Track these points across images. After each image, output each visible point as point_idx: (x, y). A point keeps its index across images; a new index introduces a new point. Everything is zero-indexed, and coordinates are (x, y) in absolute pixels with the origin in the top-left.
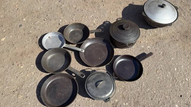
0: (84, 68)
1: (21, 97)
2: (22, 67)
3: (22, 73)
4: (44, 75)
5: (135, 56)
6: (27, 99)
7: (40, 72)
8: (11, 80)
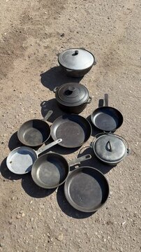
0: (77, 153)
1: (61, 237)
2: (23, 215)
3: (32, 219)
4: (54, 195)
5: (98, 107)
6: (69, 231)
7: (48, 198)
8: (30, 238)
